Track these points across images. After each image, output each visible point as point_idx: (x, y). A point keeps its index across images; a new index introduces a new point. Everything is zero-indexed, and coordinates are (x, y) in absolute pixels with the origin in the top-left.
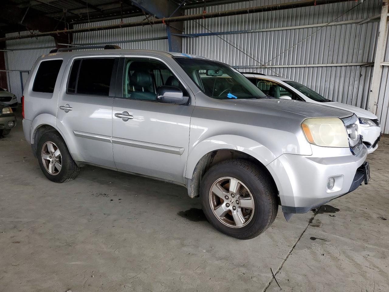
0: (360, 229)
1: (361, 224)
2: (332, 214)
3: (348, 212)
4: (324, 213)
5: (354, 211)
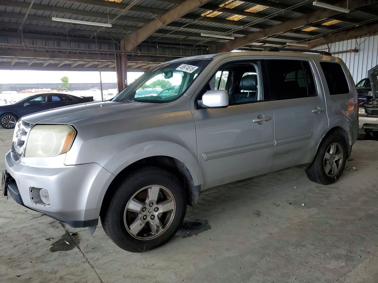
0: (12, 242)
1: (13, 248)
2: (53, 241)
3: (38, 254)
4: (61, 238)
5: (34, 261)
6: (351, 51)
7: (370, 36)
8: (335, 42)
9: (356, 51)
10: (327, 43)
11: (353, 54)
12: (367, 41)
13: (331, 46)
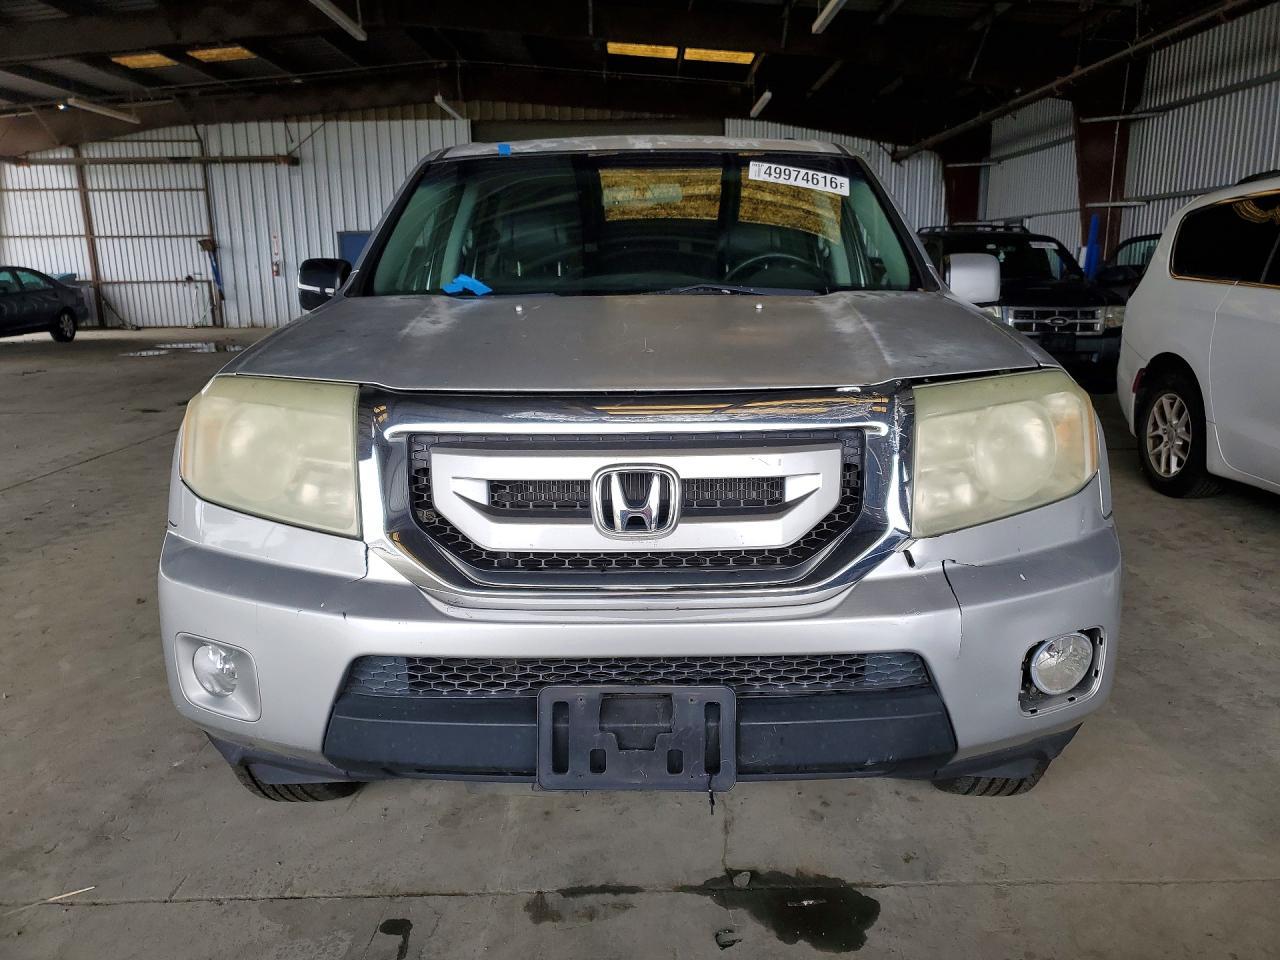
6: (275, 160)
7: (325, 120)
8: (220, 120)
9: (293, 160)
10: (194, 123)
11: (284, 168)
12: (319, 135)
13: (206, 134)
